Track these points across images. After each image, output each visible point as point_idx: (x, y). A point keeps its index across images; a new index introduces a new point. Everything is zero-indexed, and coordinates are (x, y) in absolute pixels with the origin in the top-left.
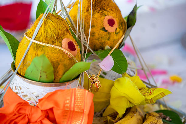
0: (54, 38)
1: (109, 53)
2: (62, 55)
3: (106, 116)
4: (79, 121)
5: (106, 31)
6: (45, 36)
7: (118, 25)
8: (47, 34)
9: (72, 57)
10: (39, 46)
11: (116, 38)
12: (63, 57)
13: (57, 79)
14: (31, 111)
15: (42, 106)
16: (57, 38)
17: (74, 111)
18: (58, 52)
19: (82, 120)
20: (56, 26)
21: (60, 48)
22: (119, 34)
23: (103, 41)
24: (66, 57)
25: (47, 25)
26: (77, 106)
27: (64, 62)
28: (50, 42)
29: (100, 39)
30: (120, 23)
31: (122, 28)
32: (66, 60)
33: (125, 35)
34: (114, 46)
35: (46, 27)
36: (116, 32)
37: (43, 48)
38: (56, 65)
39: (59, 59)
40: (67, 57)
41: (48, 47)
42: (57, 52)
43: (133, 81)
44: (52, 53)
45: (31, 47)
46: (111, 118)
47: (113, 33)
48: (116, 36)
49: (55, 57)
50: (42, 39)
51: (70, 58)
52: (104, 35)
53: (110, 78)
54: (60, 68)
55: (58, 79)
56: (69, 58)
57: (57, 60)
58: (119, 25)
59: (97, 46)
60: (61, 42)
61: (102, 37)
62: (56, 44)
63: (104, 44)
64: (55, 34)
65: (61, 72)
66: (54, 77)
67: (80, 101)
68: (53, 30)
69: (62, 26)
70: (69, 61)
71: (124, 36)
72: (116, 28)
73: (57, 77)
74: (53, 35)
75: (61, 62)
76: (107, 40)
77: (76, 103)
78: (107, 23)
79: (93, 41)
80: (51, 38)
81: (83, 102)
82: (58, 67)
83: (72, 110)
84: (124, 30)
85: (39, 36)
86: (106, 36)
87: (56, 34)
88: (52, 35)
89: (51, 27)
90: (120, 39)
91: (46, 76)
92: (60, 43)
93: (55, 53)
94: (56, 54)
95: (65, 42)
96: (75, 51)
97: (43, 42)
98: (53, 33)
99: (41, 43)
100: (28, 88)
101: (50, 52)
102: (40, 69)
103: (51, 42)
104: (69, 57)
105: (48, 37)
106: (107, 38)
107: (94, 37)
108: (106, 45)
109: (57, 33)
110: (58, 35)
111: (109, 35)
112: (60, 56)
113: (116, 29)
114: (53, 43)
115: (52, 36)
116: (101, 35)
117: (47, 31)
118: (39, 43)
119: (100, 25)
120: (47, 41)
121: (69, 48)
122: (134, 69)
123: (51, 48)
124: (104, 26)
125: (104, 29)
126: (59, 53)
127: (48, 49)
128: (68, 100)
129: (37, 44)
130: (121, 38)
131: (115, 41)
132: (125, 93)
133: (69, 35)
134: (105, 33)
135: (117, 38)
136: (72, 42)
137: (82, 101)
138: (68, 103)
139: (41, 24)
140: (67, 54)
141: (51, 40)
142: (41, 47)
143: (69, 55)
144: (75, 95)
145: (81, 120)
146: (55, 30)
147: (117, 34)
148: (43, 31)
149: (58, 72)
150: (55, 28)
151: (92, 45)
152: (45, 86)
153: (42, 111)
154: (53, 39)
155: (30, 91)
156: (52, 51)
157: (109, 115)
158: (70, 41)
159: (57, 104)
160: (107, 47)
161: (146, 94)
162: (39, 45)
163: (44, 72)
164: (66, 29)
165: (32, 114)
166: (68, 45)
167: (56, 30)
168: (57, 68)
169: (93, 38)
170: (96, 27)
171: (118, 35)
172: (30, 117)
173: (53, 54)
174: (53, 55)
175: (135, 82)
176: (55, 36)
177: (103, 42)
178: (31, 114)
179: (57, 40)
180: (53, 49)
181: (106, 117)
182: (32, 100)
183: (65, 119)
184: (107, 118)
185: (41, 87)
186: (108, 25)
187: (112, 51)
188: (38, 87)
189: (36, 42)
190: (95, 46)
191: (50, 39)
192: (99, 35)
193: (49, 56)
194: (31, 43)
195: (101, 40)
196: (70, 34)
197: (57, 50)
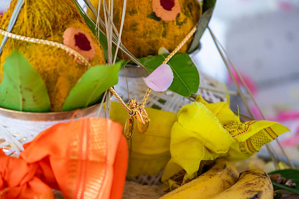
0: (48, 28)
1: (164, 60)
2: (65, 58)
3: (167, 181)
4: (99, 179)
5: (158, 19)
6: (29, 25)
7: (181, 8)
8: (33, 21)
9: (83, 61)
10: (19, 44)
11: (178, 32)
12: (66, 63)
13: (58, 106)
14: (7, 166)
15: (27, 155)
16: (53, 28)
17: (87, 160)
18: (56, 53)
19: (104, 178)
20: (50, 4)
21: (59, 45)
22: (184, 24)
23: (154, 38)
24: (70, 63)
25: (34, 5)
26: (92, 150)
27: (68, 71)
28: (39, 35)
29: (148, 35)
30: (186, 5)
31: (190, 13)
32: (71, 68)
33: (197, 27)
34: (176, 48)
35: (31, 7)
36: (177, 22)
37: (28, 47)
38: (52, 77)
39: (58, 67)
40: (74, 62)
41: (36, 44)
42: (54, 53)
43: (213, 110)
44: (44, 55)
45: (6, 46)
46: (175, 182)
47: (173, 24)
48: (179, 28)
49: (51, 62)
50: (24, 31)
51: (80, 63)
52: (154, 28)
53: (171, 110)
54: (60, 84)
55: (60, 105)
56: (78, 64)
57: (54, 67)
58: (185, 8)
59: (143, 49)
60: (61, 36)
61: (150, 32)
62: (52, 38)
63: (157, 45)
64: (49, 20)
65: (63, 91)
66: (51, 101)
67: (98, 142)
68: (45, 13)
69: (63, 5)
70: (77, 70)
71: (195, 29)
72: (178, 13)
73: (57, 102)
74: (45, 22)
75: (62, 71)
76: (161, 38)
77: (91, 145)
78: (160, 4)
79: (136, 40)
80: (41, 27)
81: (105, 143)
82: (56, 81)
83: (84, 158)
84: (195, 17)
85: (20, 24)
86: (159, 30)
87: (51, 20)
88: (43, 21)
89: (41, 8)
90: (187, 35)
91: (34, 97)
92: (60, 38)
93: (50, 55)
94: (52, 58)
95: (69, 34)
96: (91, 51)
97: (26, 36)
98: (45, 17)
99: (22, 38)
100: (5, 127)
101: (40, 53)
102: (18, 83)
103: (42, 35)
104: (78, 61)
105: (36, 26)
106: (161, 34)
107: (136, 32)
108: (161, 46)
109: (53, 17)
110: (55, 22)
111: (164, 27)
112: (59, 60)
113: (179, 15)
114: (47, 37)
115: (44, 25)
116: (149, 27)
117: (33, 14)
118: (18, 37)
119: (146, 9)
120: (34, 34)
121: (77, 44)
122: (222, 93)
123: (42, 46)
124: (154, 11)
125: (154, 16)
126: (58, 54)
127: (37, 48)
128: (76, 140)
129: (15, 40)
130: (189, 32)
131: (177, 38)
132: (195, 131)
133: (79, 24)
134: (157, 23)
135: (182, 32)
136: (84, 35)
137: (102, 141)
138: (76, 147)
139: (23, 3)
140: (73, 56)
141: (42, 31)
142: (23, 46)
143: (78, 59)
144: (88, 131)
145: (102, 178)
146: (49, 12)
147: (180, 24)
148: (25, 15)
149: (57, 91)
150: (49, 9)
151: (134, 48)
152: (36, 121)
153: (28, 164)
154: (45, 30)
155: (9, 132)
156: (43, 51)
157: (172, 178)
158: (80, 33)
159: (55, 149)
160: (162, 50)
161: (236, 132)
162: (20, 42)
163: (26, 89)
164: (72, 11)
165: (10, 172)
166: (75, 40)
167: (51, 13)
168: (55, 84)
169: (135, 34)
170: (139, 14)
171: (182, 26)
172: (6, 178)
173: (47, 57)
174: (47, 59)
175: (217, 112)
176: (48, 23)
177: (154, 42)
178: (7, 171)
179: (53, 32)
180: (46, 49)
181: (166, 183)
182: (13, 149)
183: (73, 177)
184: (168, 183)
185: (29, 122)
186: (161, 7)
187: (171, 57)
188: (24, 122)
189: (14, 36)
190: (139, 49)
191: (40, 29)
192: (144, 27)
193: (38, 62)
194: (5, 39)
195: (150, 37)
196: (82, 23)
197: (54, 49)
